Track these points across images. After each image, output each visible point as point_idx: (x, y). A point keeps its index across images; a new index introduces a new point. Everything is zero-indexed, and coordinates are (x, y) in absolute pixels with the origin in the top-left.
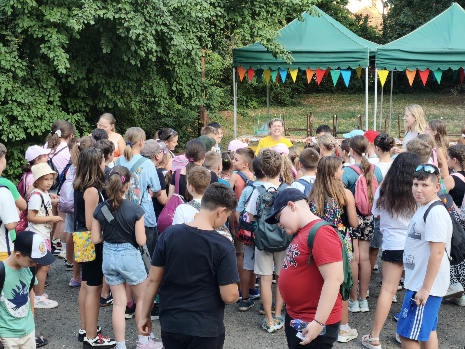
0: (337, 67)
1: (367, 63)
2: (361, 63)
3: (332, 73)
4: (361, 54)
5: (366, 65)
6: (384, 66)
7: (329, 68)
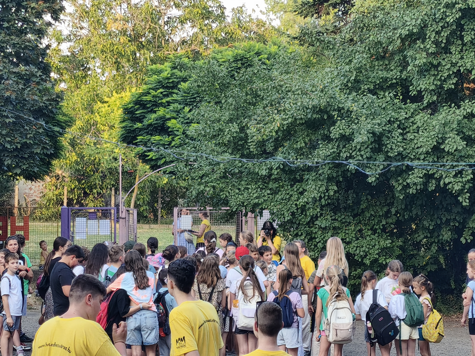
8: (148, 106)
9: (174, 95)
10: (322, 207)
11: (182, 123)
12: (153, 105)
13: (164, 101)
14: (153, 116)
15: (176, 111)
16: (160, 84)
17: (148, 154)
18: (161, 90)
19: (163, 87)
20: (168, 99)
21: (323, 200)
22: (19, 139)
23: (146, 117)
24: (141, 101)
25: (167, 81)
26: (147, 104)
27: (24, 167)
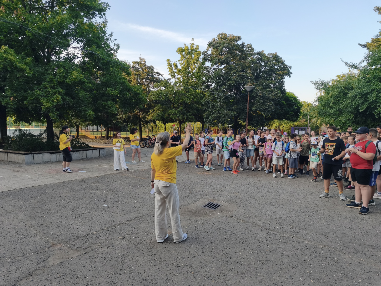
10: (352, 123)
21: (352, 121)
22: (264, 107)
27: (266, 114)
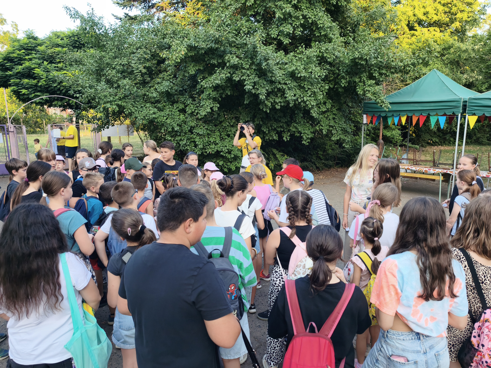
0: (435, 113)
1: (460, 110)
2: (454, 110)
3: (431, 118)
4: (456, 103)
5: (459, 112)
6: (473, 112)
7: (429, 114)
8: (15, 60)
9: (33, 54)
11: (44, 71)
12: (19, 60)
13: (27, 57)
14: (20, 67)
15: (37, 64)
16: (22, 47)
17: (21, 90)
18: (23, 51)
19: (24, 49)
20: (30, 57)
23: (14, 68)
24: (9, 57)
25: (26, 45)
26: (14, 59)
